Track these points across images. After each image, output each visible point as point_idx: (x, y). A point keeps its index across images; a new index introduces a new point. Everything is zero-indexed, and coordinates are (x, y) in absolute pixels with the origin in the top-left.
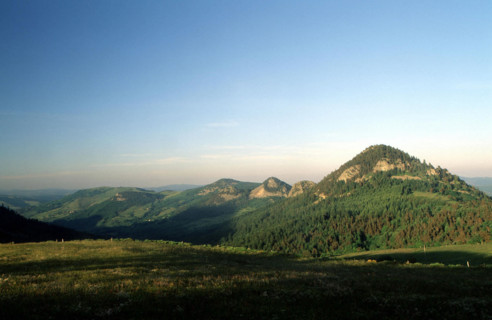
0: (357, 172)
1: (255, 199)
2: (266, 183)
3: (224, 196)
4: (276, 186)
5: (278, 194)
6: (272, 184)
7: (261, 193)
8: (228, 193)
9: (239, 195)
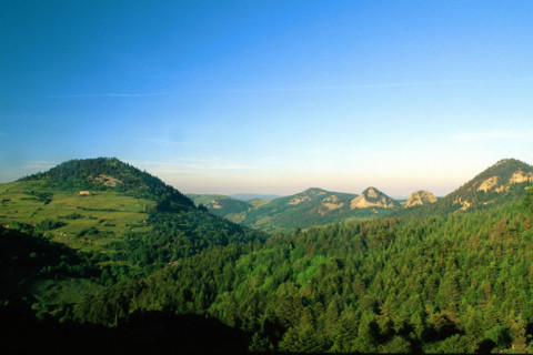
0: (495, 183)
1: (357, 209)
2: (366, 193)
3: (328, 205)
4: (375, 196)
5: (378, 204)
6: (372, 194)
7: (362, 203)
8: (331, 202)
9: (341, 204)
